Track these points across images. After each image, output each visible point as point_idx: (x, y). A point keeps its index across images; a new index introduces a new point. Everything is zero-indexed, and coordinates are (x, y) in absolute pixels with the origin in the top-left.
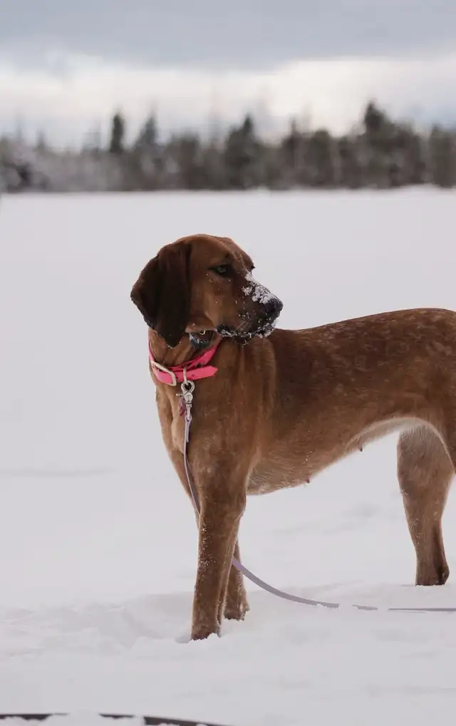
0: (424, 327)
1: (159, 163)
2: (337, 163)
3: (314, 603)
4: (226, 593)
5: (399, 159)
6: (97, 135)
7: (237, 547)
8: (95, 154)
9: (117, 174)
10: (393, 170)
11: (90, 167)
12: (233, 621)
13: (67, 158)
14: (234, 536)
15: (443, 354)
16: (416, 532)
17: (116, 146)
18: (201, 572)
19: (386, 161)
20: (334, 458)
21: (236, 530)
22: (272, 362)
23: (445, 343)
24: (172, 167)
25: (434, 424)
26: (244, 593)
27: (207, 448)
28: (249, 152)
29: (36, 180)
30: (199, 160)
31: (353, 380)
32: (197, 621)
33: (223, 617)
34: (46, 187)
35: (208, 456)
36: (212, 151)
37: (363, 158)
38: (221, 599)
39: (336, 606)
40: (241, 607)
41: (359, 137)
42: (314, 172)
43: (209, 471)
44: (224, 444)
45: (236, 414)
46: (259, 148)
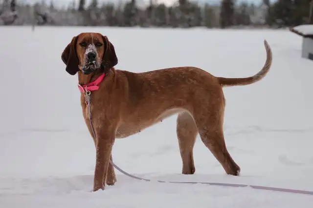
0: (185, 73)
1: (98, 15)
2: (168, 17)
3: (141, 179)
4: (107, 174)
5: (192, 16)
6: (74, 4)
7: (111, 156)
8: (73, 11)
9: (81, 19)
10: (190, 20)
11: (71, 16)
12: (110, 186)
13: (62, 12)
14: (110, 152)
15: (193, 83)
16: (183, 154)
17: (81, 8)
18: (97, 166)
19: (187, 17)
20: (151, 124)
21: (111, 150)
22: (127, 86)
23: (194, 79)
24: (103, 17)
25: (189, 111)
26: (115, 175)
27: (99, 118)
28: (133, 12)
29: (49, 20)
30: (114, 14)
31: (159, 91)
32: (95, 185)
33: (106, 184)
34: (53, 23)
35: (99, 121)
36: (119, 11)
37: (178, 15)
38: (105, 177)
39: (149, 180)
40: (114, 181)
41: (177, 7)
42: (158, 20)
43: (100, 127)
44: (106, 116)
45: (111, 105)
46: (137, 10)
